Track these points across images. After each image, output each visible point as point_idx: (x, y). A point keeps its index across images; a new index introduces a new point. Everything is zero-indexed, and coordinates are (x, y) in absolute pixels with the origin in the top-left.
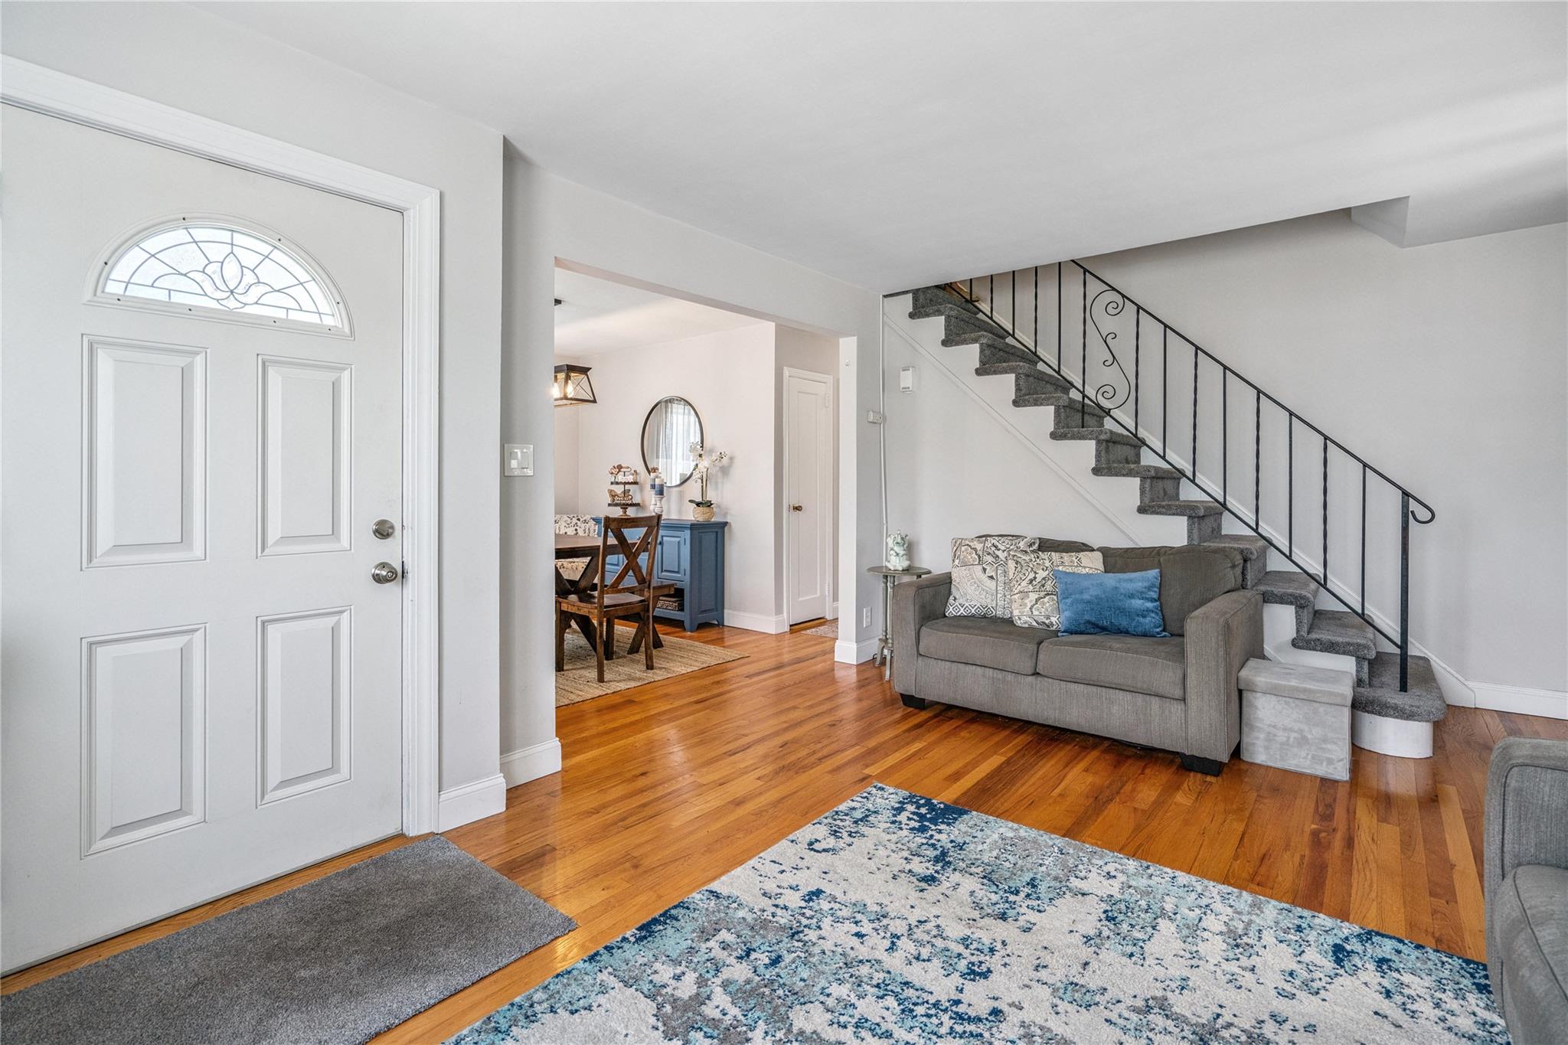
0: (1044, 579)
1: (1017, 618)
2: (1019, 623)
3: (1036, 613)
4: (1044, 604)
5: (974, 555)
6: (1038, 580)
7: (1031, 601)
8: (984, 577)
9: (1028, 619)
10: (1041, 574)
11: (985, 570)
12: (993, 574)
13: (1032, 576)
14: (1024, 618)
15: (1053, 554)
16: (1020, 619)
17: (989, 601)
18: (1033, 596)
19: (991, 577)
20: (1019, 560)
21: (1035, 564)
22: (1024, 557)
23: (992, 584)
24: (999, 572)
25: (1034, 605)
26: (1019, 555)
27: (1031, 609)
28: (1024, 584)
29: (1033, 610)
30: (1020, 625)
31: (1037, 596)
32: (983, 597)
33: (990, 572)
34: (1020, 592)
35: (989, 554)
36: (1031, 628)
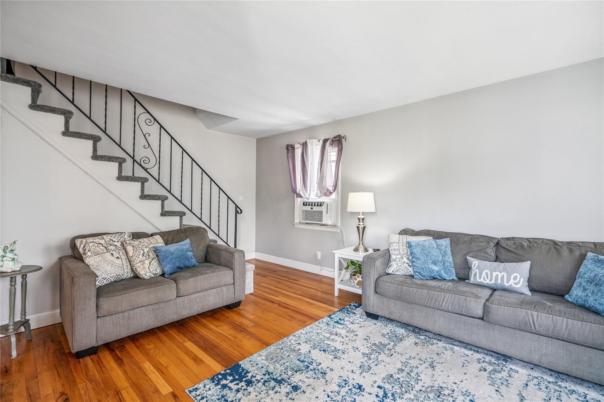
0: (148, 252)
1: (144, 275)
2: (146, 277)
3: (151, 270)
4: (153, 264)
5: (101, 247)
6: (146, 253)
7: (147, 265)
8: (113, 259)
9: (150, 274)
10: (146, 250)
11: (112, 254)
12: (118, 255)
13: (142, 252)
14: (148, 274)
15: (144, 239)
16: (146, 275)
17: (120, 271)
18: (147, 262)
19: (118, 258)
20: (133, 245)
21: (141, 245)
22: (135, 243)
23: (119, 262)
24: (121, 254)
25: (149, 266)
26: (133, 243)
27: (149, 268)
28: (141, 257)
29: (150, 269)
30: (147, 278)
31: (149, 261)
32: (117, 270)
33: (116, 255)
34: (140, 262)
35: (111, 245)
36: (151, 278)
